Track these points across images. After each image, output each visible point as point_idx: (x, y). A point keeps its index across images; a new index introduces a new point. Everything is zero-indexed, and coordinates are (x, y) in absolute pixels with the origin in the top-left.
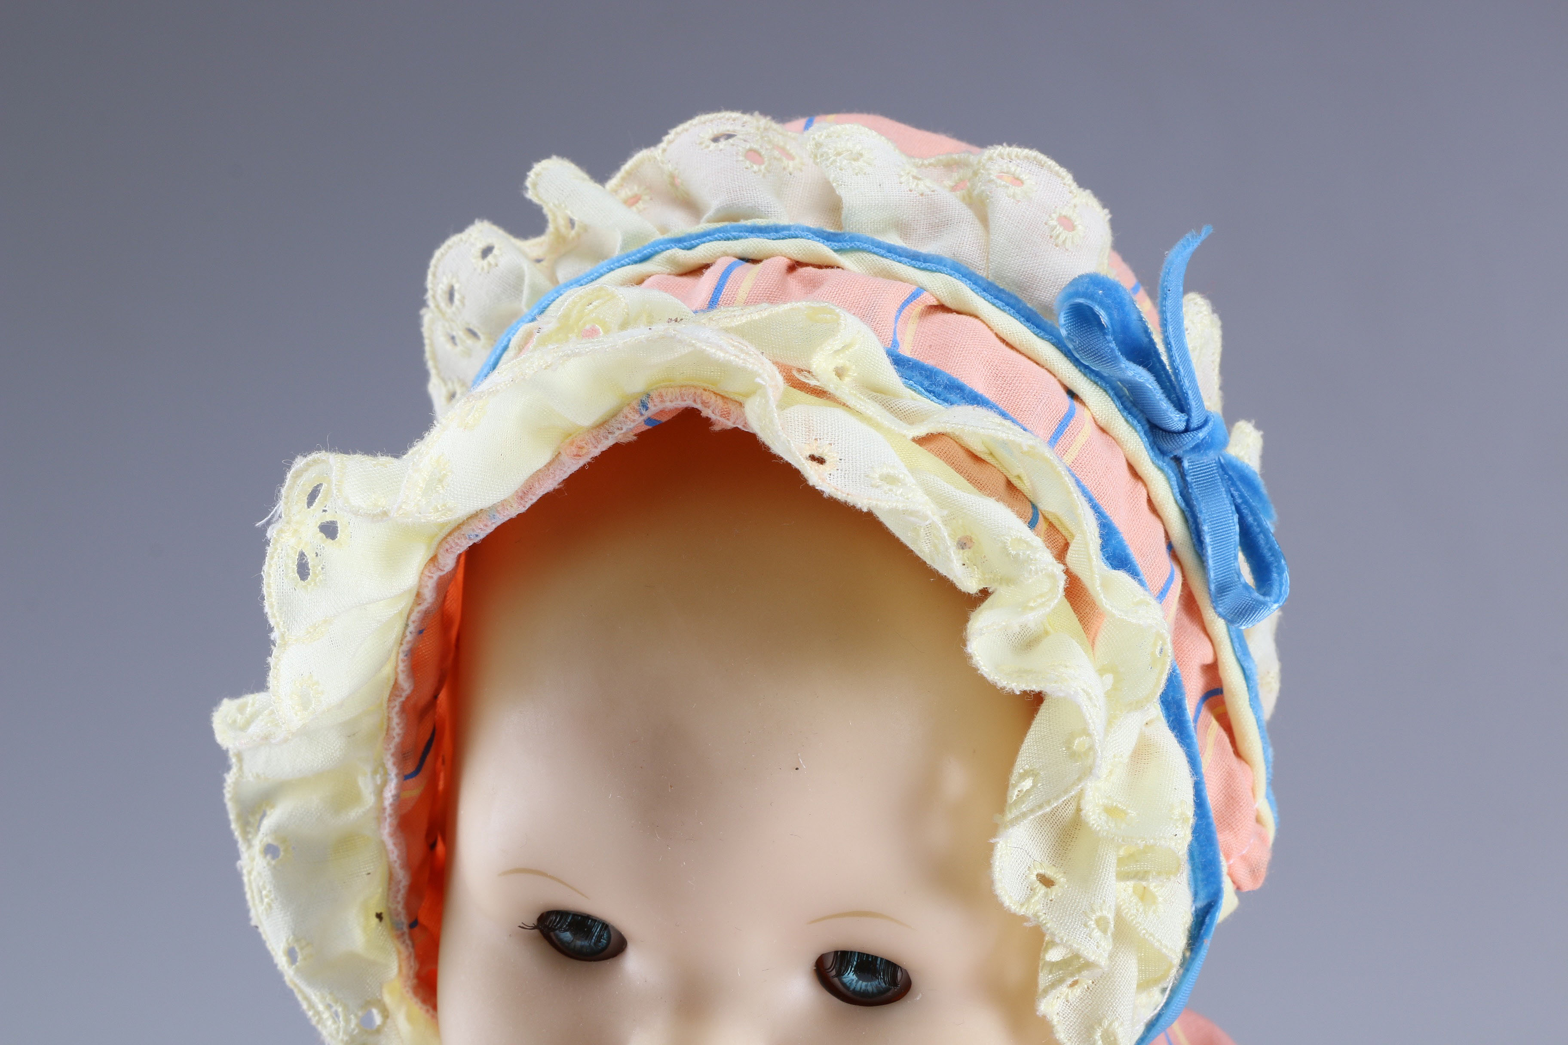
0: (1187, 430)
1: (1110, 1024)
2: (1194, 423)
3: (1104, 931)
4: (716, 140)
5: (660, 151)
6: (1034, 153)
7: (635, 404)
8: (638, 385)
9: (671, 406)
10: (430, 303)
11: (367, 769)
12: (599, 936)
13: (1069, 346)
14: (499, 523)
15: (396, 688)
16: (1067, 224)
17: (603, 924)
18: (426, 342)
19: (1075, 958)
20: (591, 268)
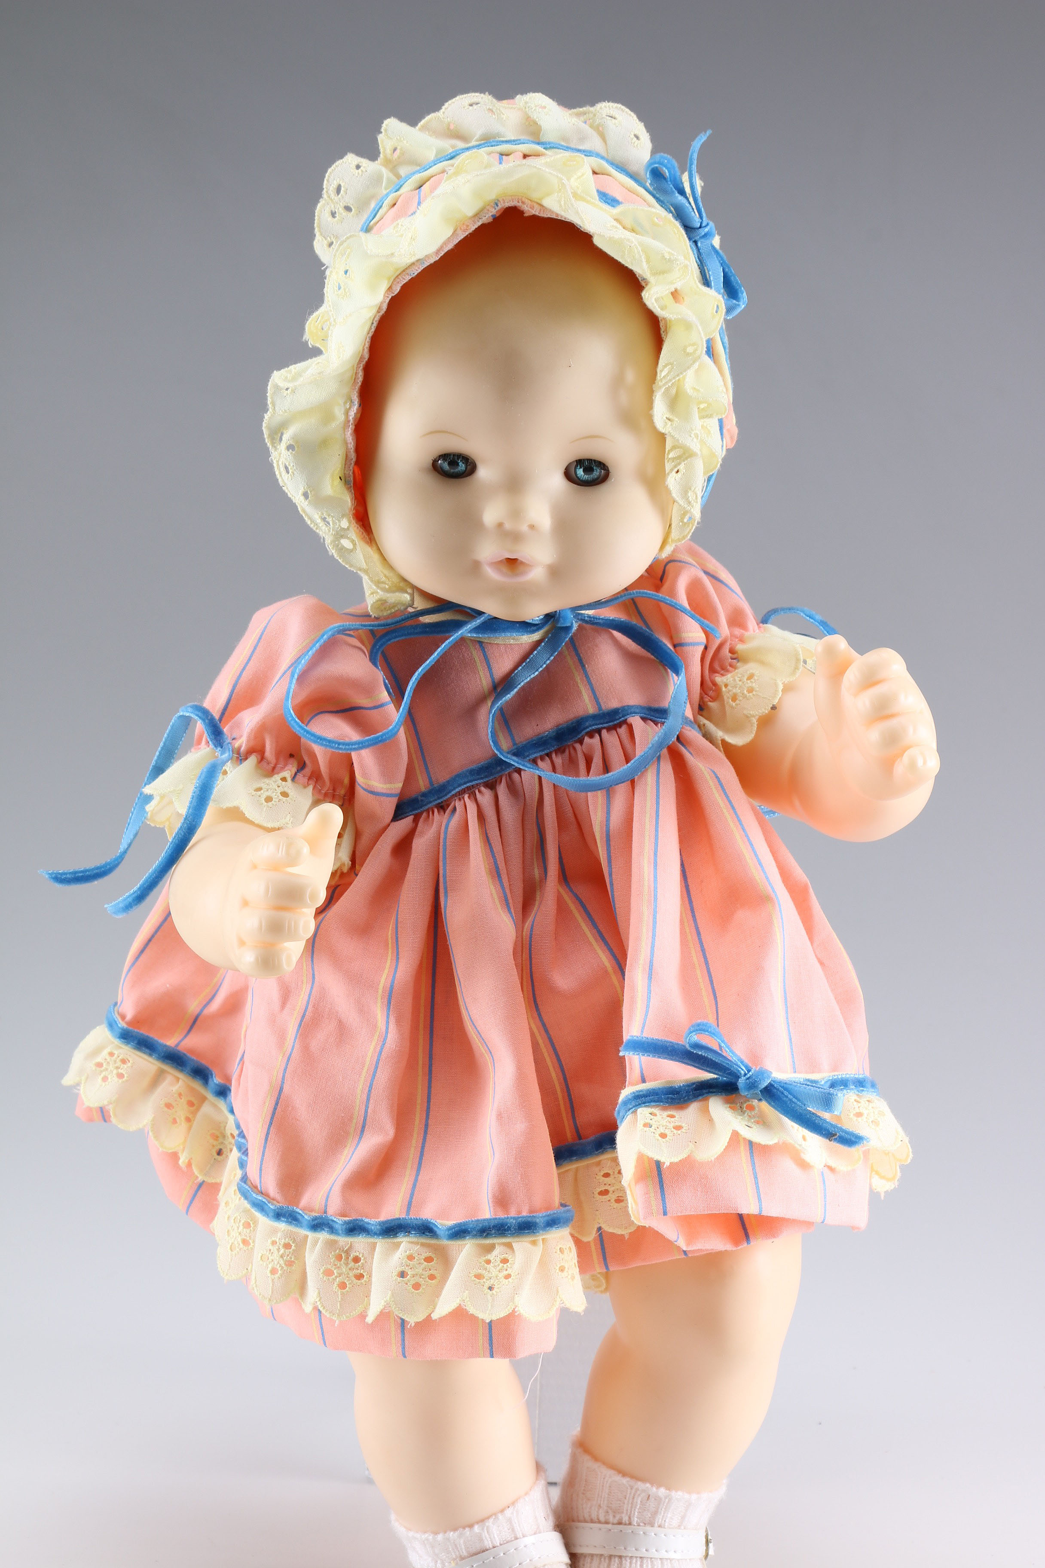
0: (700, 227)
1: (695, 489)
2: (704, 225)
3: (697, 439)
4: (471, 105)
5: (442, 113)
6: (619, 105)
7: (492, 204)
8: (492, 196)
9: (507, 205)
10: (325, 196)
11: (341, 401)
12: (462, 466)
13: (651, 189)
14: (426, 266)
15: (362, 358)
16: (637, 137)
17: (466, 459)
18: (316, 218)
19: (684, 453)
20: (419, 168)
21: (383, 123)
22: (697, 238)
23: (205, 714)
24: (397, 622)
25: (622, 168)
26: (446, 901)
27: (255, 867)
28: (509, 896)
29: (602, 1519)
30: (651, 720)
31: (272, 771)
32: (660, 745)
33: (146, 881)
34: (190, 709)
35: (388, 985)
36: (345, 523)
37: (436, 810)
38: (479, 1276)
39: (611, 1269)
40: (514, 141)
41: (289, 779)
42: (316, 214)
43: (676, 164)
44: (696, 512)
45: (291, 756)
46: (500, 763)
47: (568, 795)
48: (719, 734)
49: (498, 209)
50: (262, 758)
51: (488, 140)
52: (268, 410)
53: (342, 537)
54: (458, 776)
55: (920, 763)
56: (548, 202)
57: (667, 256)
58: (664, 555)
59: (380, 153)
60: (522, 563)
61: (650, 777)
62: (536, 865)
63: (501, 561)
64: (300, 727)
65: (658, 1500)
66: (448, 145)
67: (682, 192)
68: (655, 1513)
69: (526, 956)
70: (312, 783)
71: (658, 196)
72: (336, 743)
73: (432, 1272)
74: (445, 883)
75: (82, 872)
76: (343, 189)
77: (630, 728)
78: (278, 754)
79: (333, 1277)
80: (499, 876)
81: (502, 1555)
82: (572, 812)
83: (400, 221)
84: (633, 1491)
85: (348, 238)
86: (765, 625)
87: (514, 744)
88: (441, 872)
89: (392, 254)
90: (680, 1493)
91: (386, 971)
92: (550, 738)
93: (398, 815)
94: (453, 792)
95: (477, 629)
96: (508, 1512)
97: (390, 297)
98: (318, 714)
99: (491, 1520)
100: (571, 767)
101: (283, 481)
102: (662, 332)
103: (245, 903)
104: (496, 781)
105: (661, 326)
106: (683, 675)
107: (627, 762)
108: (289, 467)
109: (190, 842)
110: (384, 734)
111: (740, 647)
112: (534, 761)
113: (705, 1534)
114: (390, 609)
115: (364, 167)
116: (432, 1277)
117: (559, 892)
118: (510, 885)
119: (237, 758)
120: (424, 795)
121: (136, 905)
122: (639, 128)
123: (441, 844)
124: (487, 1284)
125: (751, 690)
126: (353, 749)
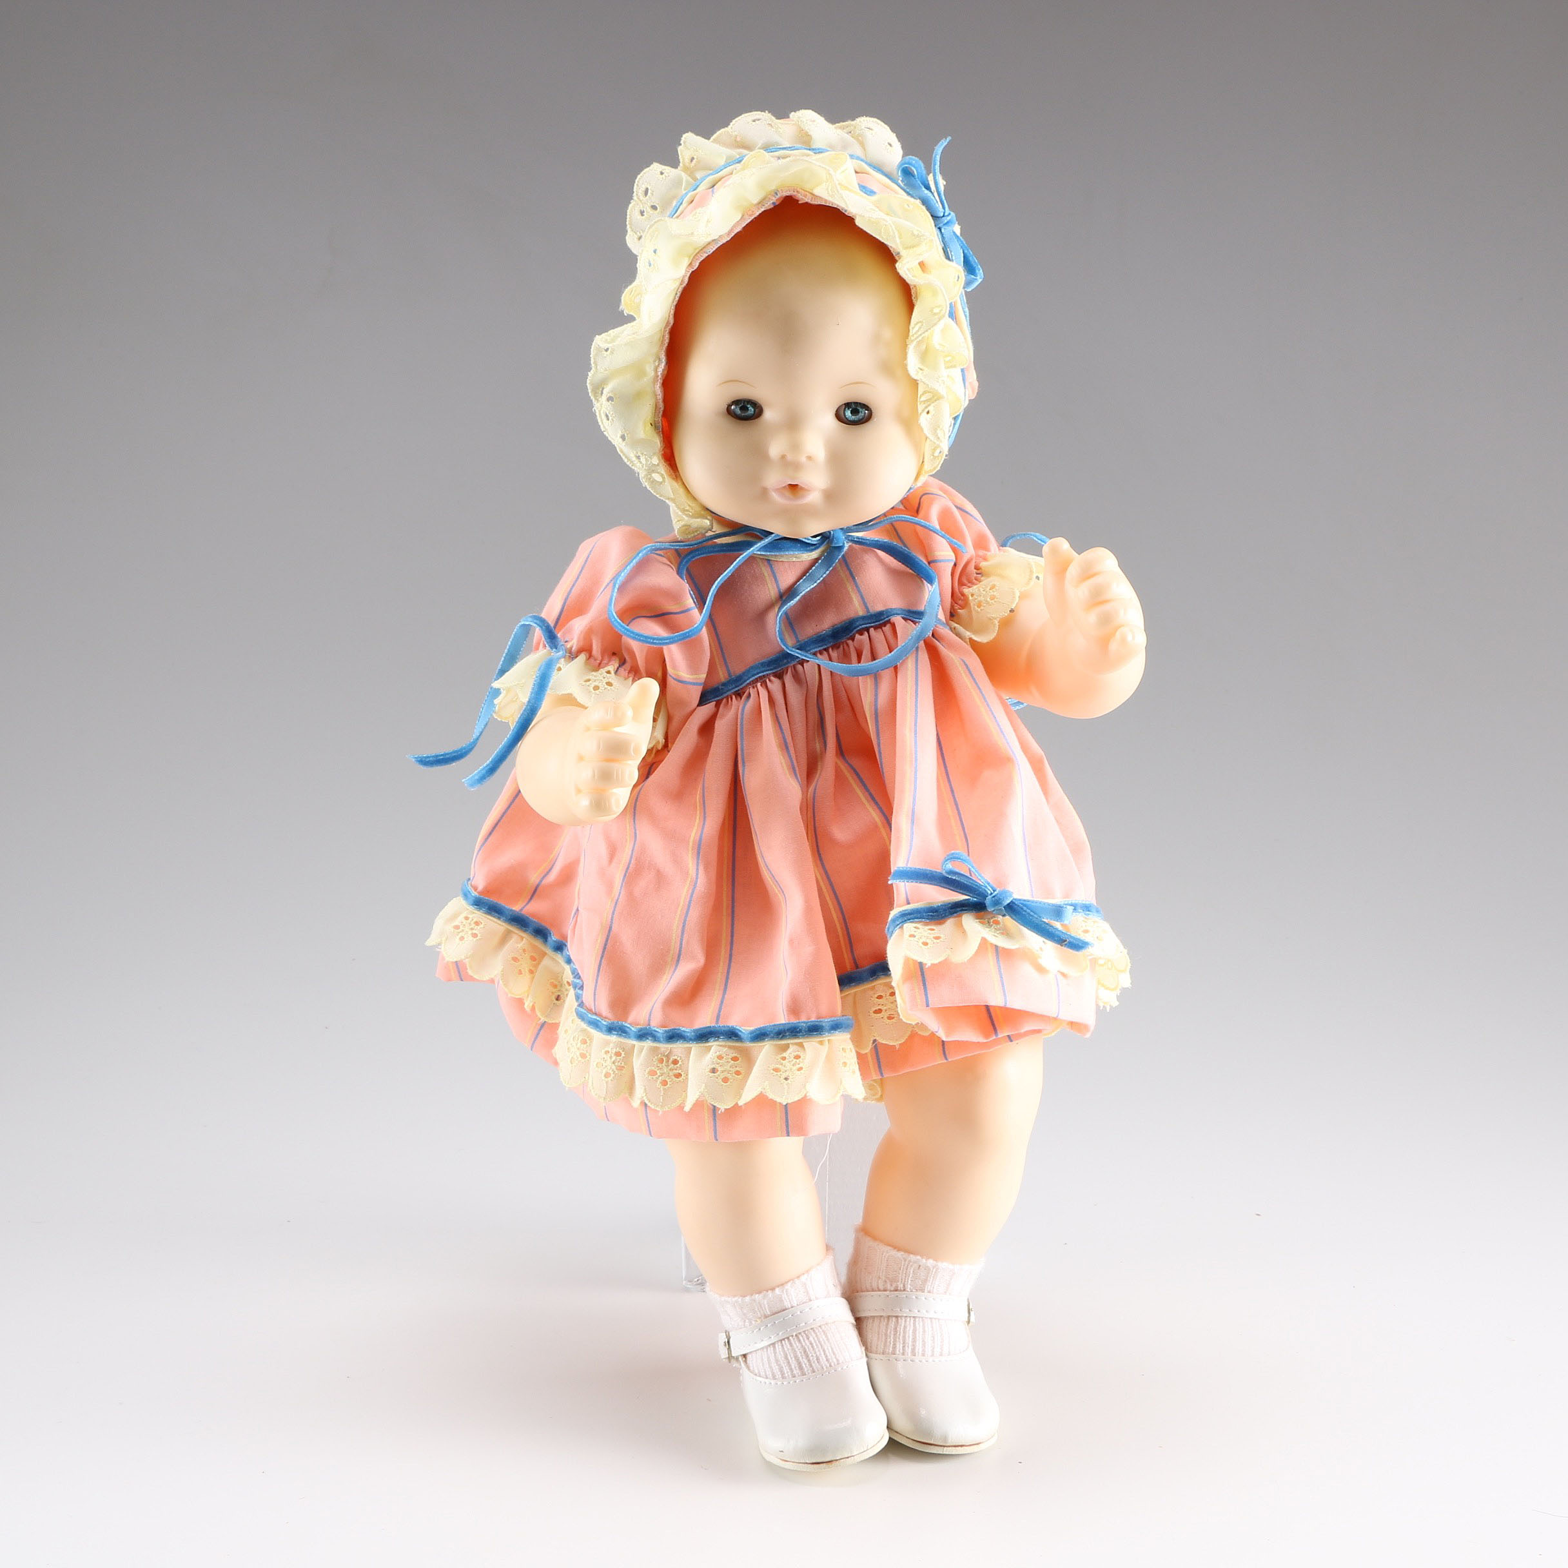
0: (944, 216)
1: (944, 427)
2: (946, 214)
4: (754, 121)
5: (730, 129)
6: (875, 120)
7: (773, 193)
8: (773, 187)
9: (785, 194)
10: (635, 198)
11: (651, 360)
12: (751, 410)
13: (902, 185)
14: (719, 245)
15: (668, 322)
16: (890, 145)
17: (754, 404)
18: (628, 217)
19: (933, 397)
20: (711, 172)
21: (682, 136)
22: (940, 225)
23: (542, 622)
24: (700, 543)
25: (878, 168)
26: (743, 771)
27: (588, 729)
28: (795, 764)
29: (881, 1287)
30: (910, 620)
31: (599, 666)
32: (918, 639)
33: (497, 755)
34: (530, 619)
35: (698, 838)
36: (656, 460)
37: (734, 697)
38: (776, 1070)
39: (885, 1076)
40: (790, 148)
41: (613, 672)
42: (628, 213)
43: (922, 165)
44: (945, 447)
45: (614, 654)
46: (787, 656)
47: (842, 683)
48: (968, 634)
49: (777, 197)
50: (590, 656)
51: (768, 148)
52: (591, 369)
53: (653, 471)
54: (752, 668)
55: (1129, 638)
56: (818, 191)
57: (916, 233)
58: (919, 484)
59: (679, 162)
60: (802, 489)
61: (910, 664)
62: (817, 741)
63: (784, 487)
64: (622, 626)
65: (927, 1269)
66: (735, 153)
67: (928, 188)
68: (925, 1281)
69: (810, 814)
70: (632, 676)
71: (908, 190)
72: (651, 638)
73: (737, 1069)
74: (743, 755)
75: (442, 755)
76: (649, 191)
77: (893, 626)
78: (604, 652)
79: (657, 1076)
80: (787, 748)
81: (799, 1313)
82: (846, 696)
83: (698, 211)
84: (907, 1263)
85: (655, 222)
86: (1004, 548)
87: (798, 641)
88: (739, 746)
89: (692, 233)
90: (945, 1264)
91: (696, 828)
92: (827, 636)
93: (703, 700)
94: (748, 682)
95: (765, 548)
96: (803, 1278)
97: (691, 272)
98: (634, 619)
99: (789, 1284)
100: (845, 658)
101: (604, 427)
102: (913, 298)
103: (581, 758)
104: (783, 672)
105: (912, 293)
106: (936, 584)
107: (890, 652)
108: (609, 415)
109: (532, 721)
110: (691, 631)
111: (983, 564)
112: (815, 654)
113: (967, 1303)
114: (693, 532)
115: (667, 173)
116: (738, 1073)
117: (836, 763)
118: (796, 756)
119: (570, 656)
120: (724, 684)
121: (488, 776)
122: (892, 138)
123: (739, 724)
124: (784, 1075)
125: (993, 598)
126: (664, 644)
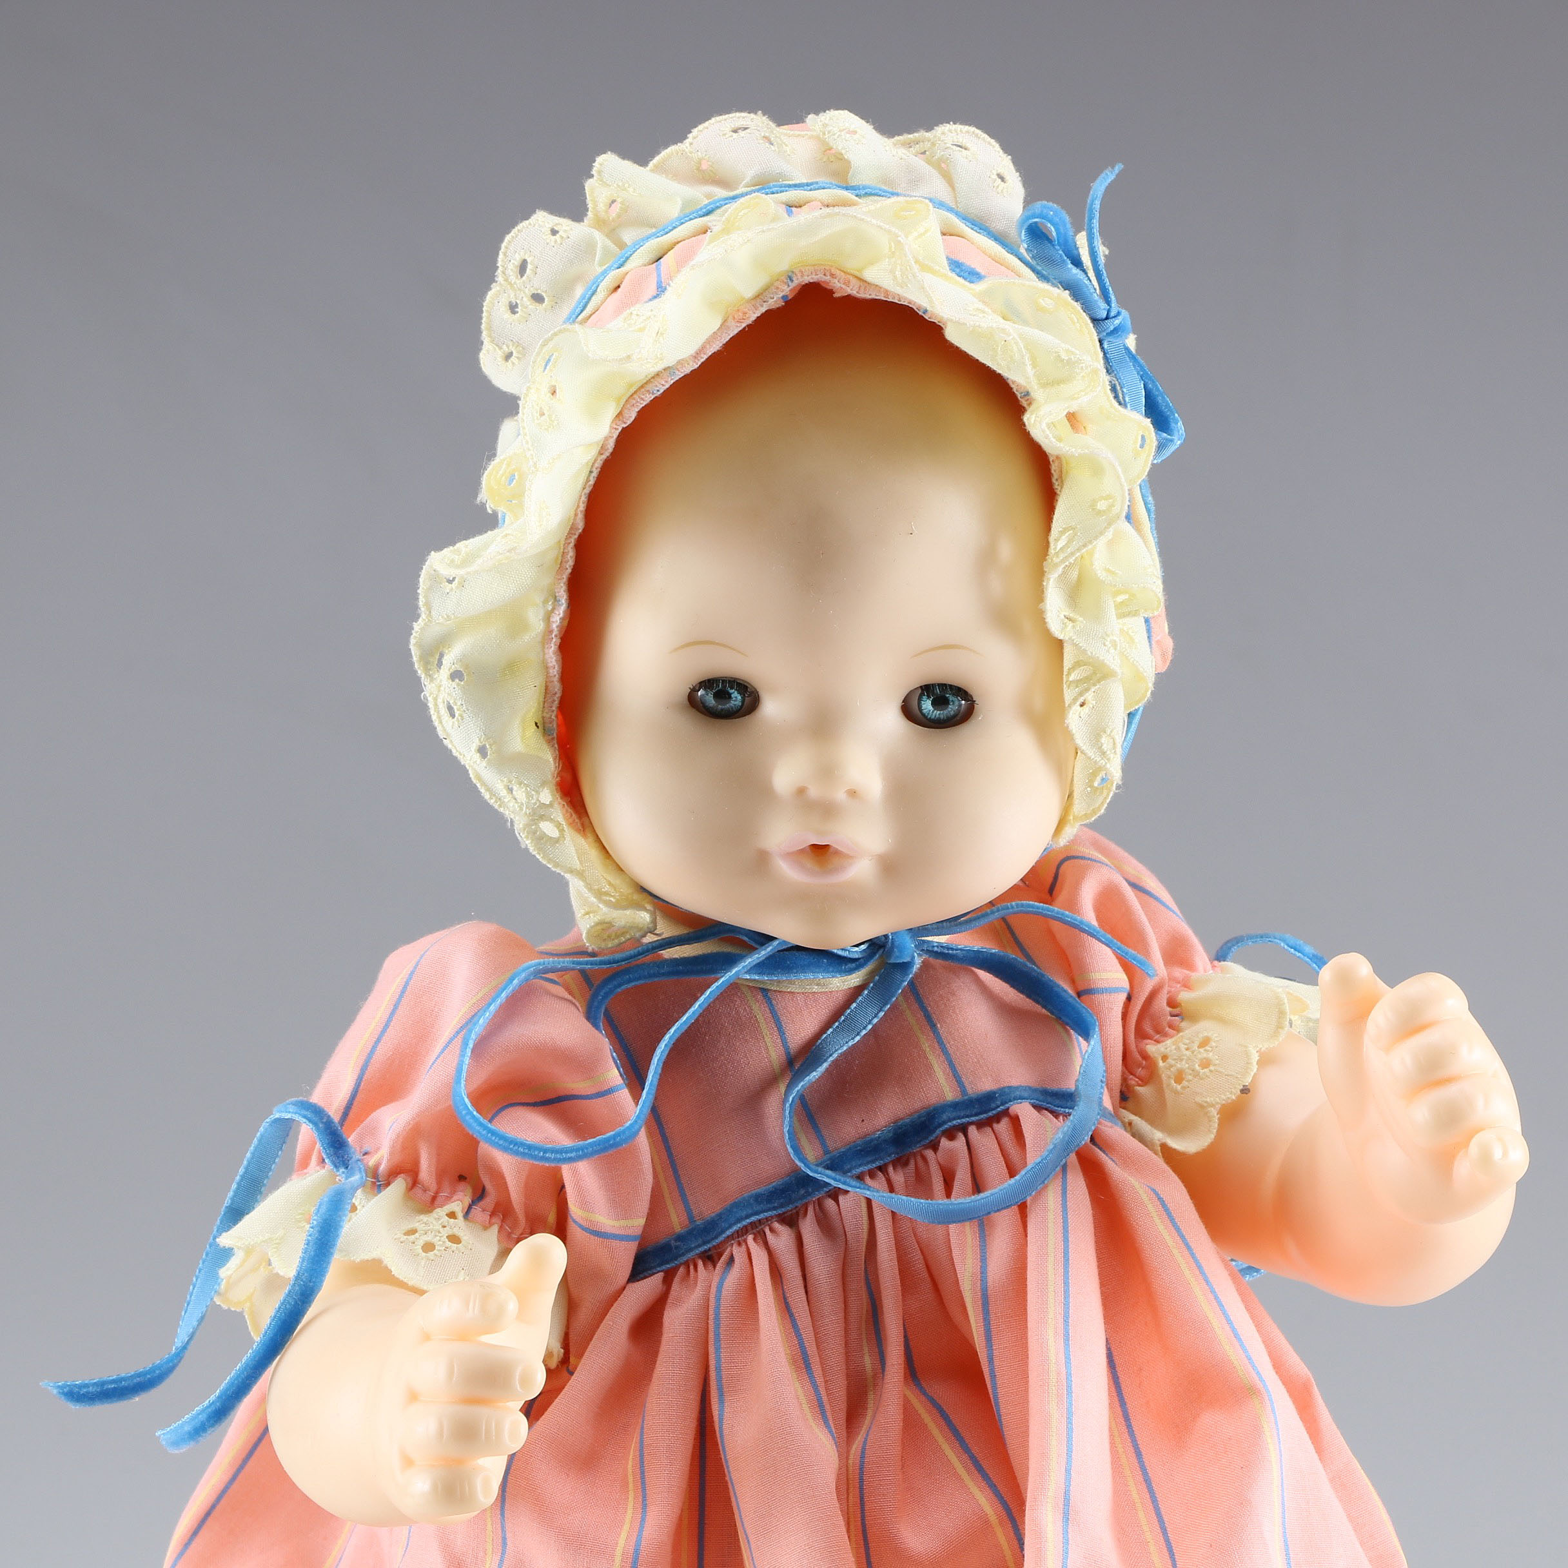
0: (1107, 318)
1: (1111, 732)
2: (1112, 314)
3: (1115, 649)
4: (735, 131)
5: (688, 145)
6: (972, 129)
7: (783, 278)
8: (784, 266)
9: (807, 279)
10: (500, 278)
11: (538, 599)
12: (736, 698)
13: (1028, 258)
14: (677, 378)
15: (573, 528)
16: (1002, 179)
17: (743, 687)
18: (484, 314)
19: (1095, 673)
20: (654, 230)
21: (594, 161)
22: (1102, 335)
23: (317, 1114)
24: (631, 957)
25: (980, 225)
26: (721, 1410)
27: (427, 1337)
28: (825, 1398)
30: (1046, 1109)
31: (431, 1204)
32: (1065, 1147)
33: (231, 1384)
34: (292, 1108)
35: (631, 1549)
36: (547, 796)
37: (700, 1263)
40: (808, 185)
41: (460, 1215)
42: (485, 309)
43: (1067, 219)
44: (1115, 769)
45: (462, 1178)
46: (804, 1182)
47: (915, 1235)
48: (1158, 1136)
49: (792, 285)
50: (414, 1183)
51: (766, 184)
52: (419, 616)
53: (542, 818)
54: (736, 1205)
55: (1497, 1154)
56: (870, 275)
57: (1064, 356)
58: (1062, 841)
59: (587, 210)
60: (837, 853)
61: (1052, 1198)
62: (866, 1350)
63: (802, 851)
64: (481, 1125)
66: (701, 194)
67: (1078, 263)
69: (854, 1498)
70: (497, 1220)
71: (1039, 268)
72: (540, 1149)
74: (719, 1379)
75: (113, 1381)
76: (529, 267)
77: (1016, 1122)
78: (441, 1175)
80: (808, 1366)
82: (923, 1262)
83: (635, 309)
85: (555, 334)
86: (1222, 963)
87: (826, 1152)
88: (712, 1363)
89: (629, 357)
91: (626, 1527)
92: (885, 1141)
93: (639, 1271)
94: (728, 1233)
95: (760, 967)
97: (620, 429)
98: (507, 1107)
100: (920, 1186)
101: (445, 730)
102: (1054, 480)
103: (413, 1397)
104: (797, 1213)
105: (1053, 472)
106: (1095, 1040)
107: (1012, 1175)
108: (455, 707)
109: (303, 1316)
110: (618, 1134)
111: (1184, 996)
112: (860, 1178)
114: (617, 937)
115: (565, 231)
117: (905, 1396)
118: (826, 1382)
119: (373, 1183)
120: (680, 1238)
121: (212, 1426)
122: (1005, 163)
123: (711, 1317)
125: (1206, 1064)
126: (566, 1160)
